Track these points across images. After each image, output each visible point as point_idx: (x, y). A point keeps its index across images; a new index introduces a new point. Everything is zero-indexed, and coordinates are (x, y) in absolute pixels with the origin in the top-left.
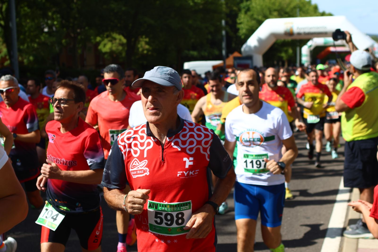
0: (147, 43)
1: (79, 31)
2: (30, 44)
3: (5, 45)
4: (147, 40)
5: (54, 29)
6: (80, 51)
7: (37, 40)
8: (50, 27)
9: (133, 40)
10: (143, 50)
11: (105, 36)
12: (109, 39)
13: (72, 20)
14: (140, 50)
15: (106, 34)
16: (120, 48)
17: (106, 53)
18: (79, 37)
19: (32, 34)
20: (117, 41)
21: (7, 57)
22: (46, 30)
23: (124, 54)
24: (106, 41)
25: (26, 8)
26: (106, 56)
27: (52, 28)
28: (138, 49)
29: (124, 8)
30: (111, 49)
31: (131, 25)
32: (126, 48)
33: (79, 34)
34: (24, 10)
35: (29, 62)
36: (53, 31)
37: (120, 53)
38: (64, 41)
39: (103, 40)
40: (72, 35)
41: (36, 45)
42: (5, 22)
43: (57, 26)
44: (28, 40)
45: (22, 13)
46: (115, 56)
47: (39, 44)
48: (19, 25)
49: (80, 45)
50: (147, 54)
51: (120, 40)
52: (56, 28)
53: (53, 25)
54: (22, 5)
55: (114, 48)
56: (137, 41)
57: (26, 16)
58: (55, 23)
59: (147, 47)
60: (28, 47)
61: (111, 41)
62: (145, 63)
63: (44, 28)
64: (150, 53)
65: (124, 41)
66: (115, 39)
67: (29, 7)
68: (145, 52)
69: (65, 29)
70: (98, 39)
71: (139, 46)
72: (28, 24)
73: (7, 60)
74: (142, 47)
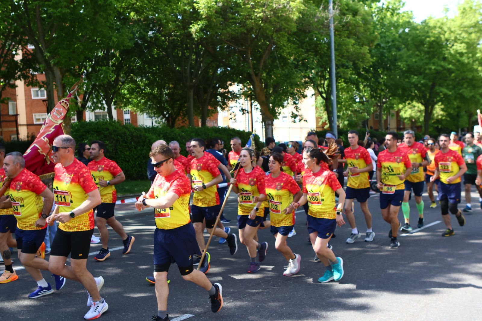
0: (442, 110)
1: (384, 100)
2: (345, 112)
3: (326, 112)
4: (443, 107)
5: (364, 99)
6: (385, 117)
7: (351, 108)
8: (361, 98)
9: (430, 107)
10: (438, 116)
11: (407, 104)
12: (409, 106)
13: (379, 92)
14: (436, 115)
15: (408, 102)
16: (419, 114)
17: (406, 118)
18: (385, 105)
19: (347, 104)
20: (416, 108)
21: (327, 122)
22: (358, 100)
23: (422, 119)
24: (407, 108)
25: (343, 83)
26: (406, 121)
27: (363, 99)
28: (434, 115)
29: (422, 82)
30: (410, 115)
31: (428, 95)
32: (424, 114)
33: (384, 103)
34: (341, 85)
35: (344, 125)
36: (364, 101)
37: (419, 119)
38: (372, 109)
39: (404, 107)
40: (379, 104)
41: (349, 112)
42: (326, 96)
43: (367, 97)
44: (344, 108)
45: (340, 87)
46: (413, 120)
47: (352, 111)
48: (338, 97)
49: (386, 112)
50: (441, 119)
51: (418, 107)
52: (366, 98)
53: (364, 96)
54: (340, 81)
55: (413, 114)
56: (433, 108)
57: (343, 89)
58: (366, 94)
59: (442, 113)
60: (343, 114)
61: (411, 108)
62: (440, 126)
63: (356, 98)
64: (444, 118)
65: (422, 108)
66: (414, 106)
67: (345, 82)
68: (440, 117)
69: (373, 99)
70: (401, 106)
71: (434, 112)
72: (344, 96)
73: (326, 124)
74: (437, 113)
